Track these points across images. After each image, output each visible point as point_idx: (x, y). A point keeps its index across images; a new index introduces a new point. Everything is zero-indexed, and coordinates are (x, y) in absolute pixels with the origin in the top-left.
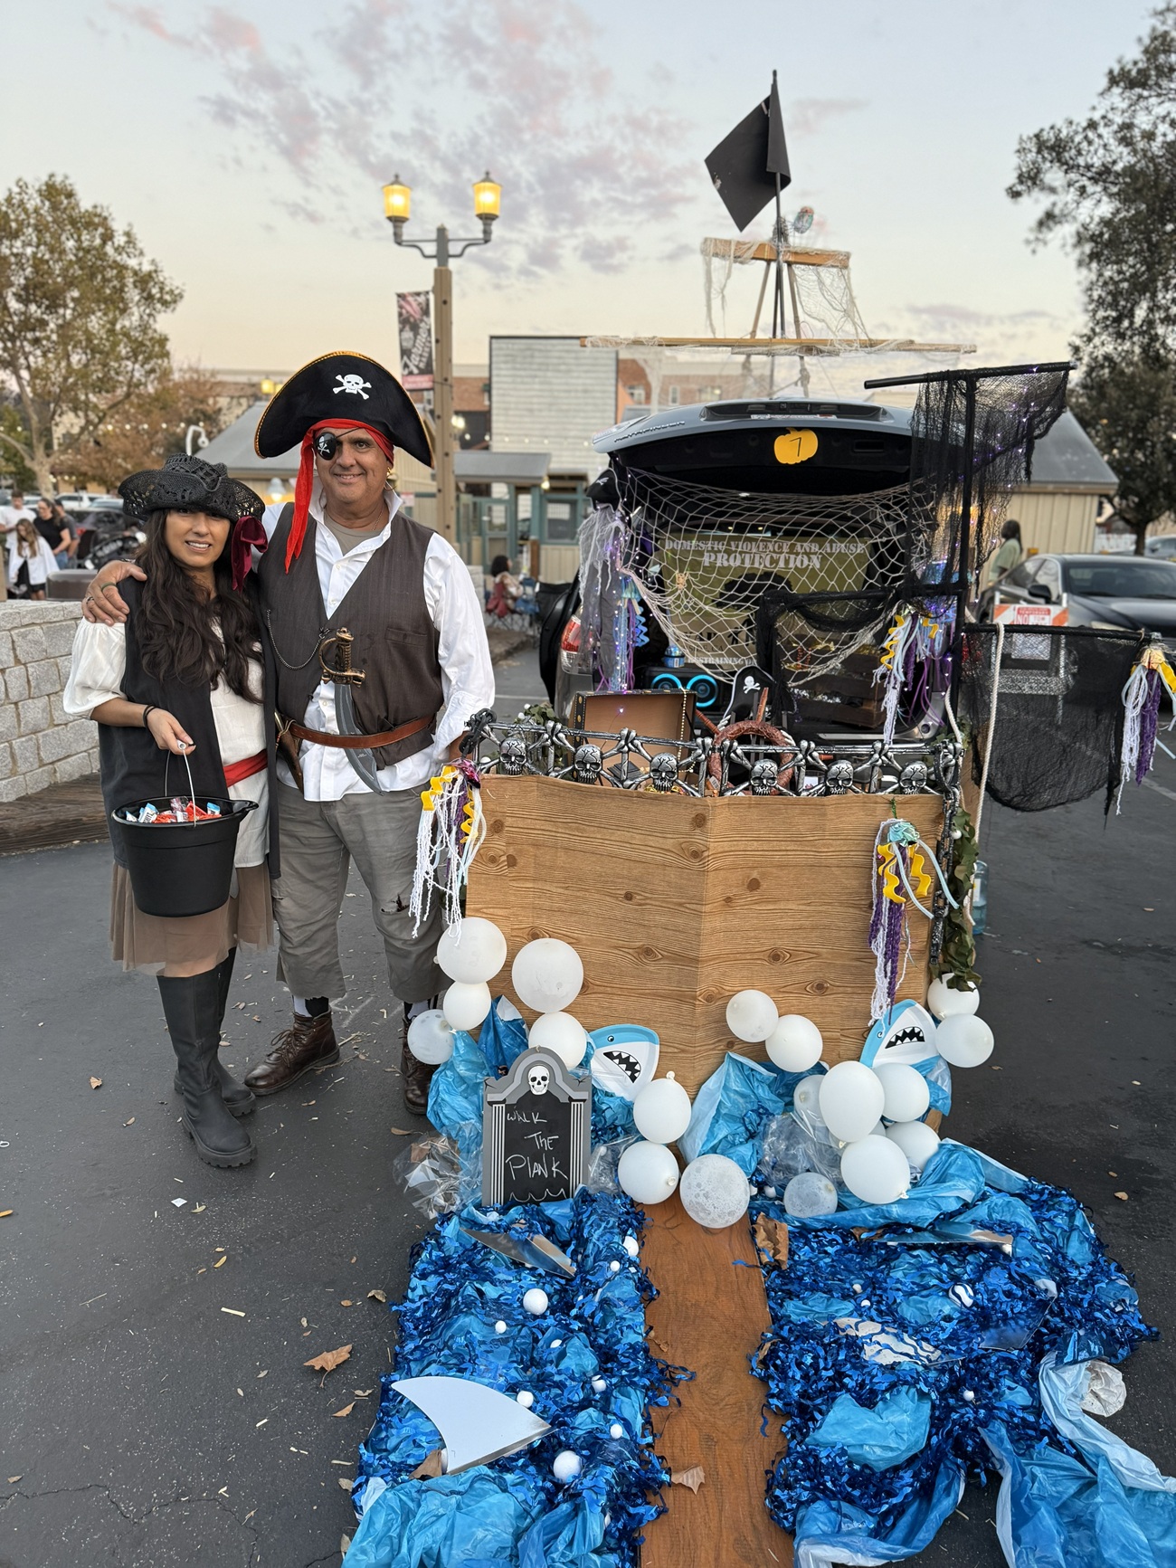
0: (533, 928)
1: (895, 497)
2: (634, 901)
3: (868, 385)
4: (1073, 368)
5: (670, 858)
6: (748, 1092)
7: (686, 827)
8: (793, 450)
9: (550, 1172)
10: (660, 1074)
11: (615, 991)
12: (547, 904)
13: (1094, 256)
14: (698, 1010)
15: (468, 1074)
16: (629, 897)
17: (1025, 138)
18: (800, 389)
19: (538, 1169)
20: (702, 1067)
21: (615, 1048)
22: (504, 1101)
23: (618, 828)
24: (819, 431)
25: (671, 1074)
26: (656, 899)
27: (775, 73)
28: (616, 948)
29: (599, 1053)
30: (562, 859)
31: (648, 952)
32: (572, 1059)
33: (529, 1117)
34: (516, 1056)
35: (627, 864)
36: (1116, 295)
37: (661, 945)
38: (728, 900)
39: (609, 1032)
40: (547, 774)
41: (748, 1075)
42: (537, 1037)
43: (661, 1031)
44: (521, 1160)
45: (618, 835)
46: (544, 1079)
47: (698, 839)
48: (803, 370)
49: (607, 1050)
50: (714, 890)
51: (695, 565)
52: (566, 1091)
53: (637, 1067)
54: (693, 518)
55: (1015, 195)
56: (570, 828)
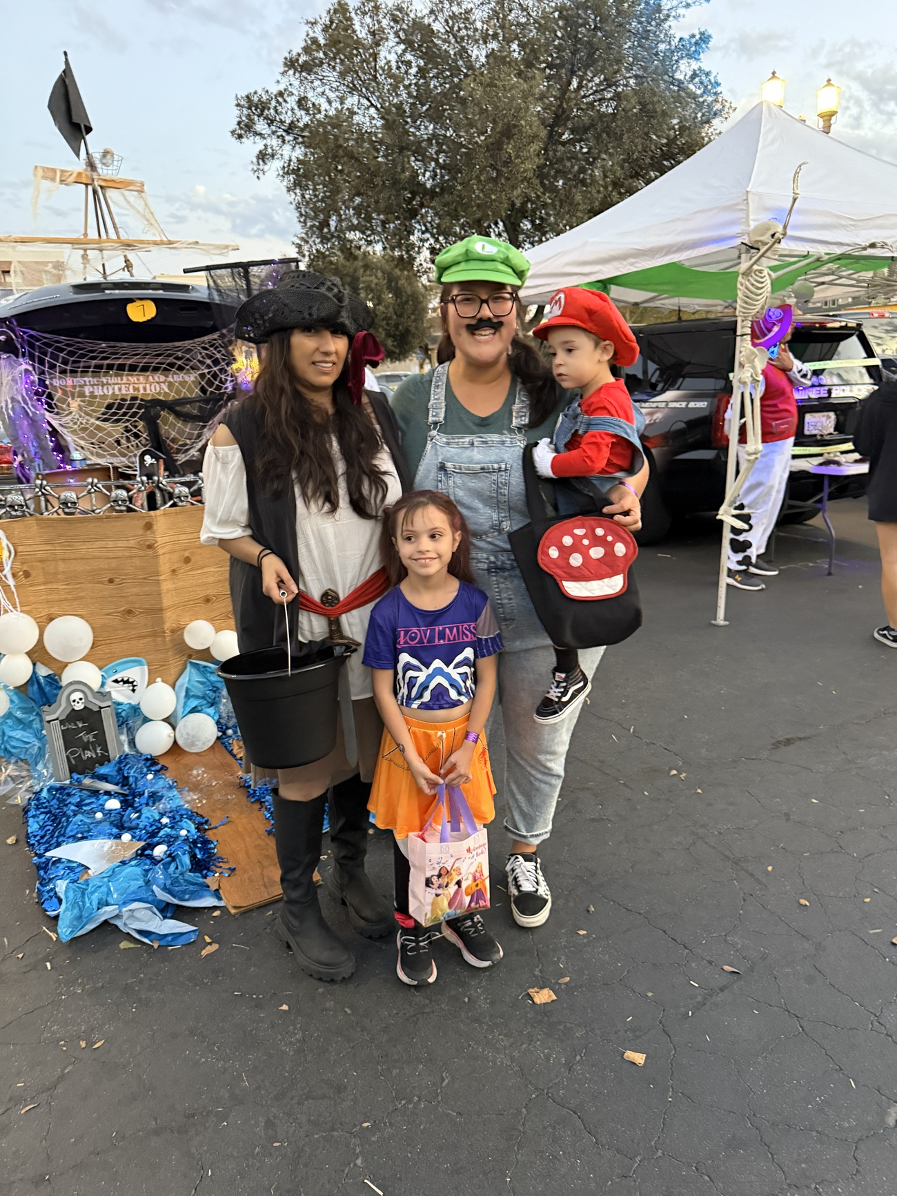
0: (49, 614)
1: (210, 342)
2: (115, 583)
3: (186, 271)
4: (300, 261)
5: (134, 552)
6: (204, 680)
7: (141, 532)
8: (141, 312)
9: (97, 754)
10: (151, 682)
11: (112, 641)
12: (56, 597)
13: (297, 184)
14: (168, 639)
15: (24, 716)
16: (111, 581)
17: (239, 96)
18: (126, 272)
19: (89, 754)
20: (174, 671)
21: (118, 676)
22: (57, 719)
23: (97, 540)
24: (156, 301)
25: (159, 679)
26: (129, 579)
27: (65, 53)
28: (108, 614)
29: (109, 681)
30: (61, 567)
31: (129, 612)
32: (96, 686)
33: (76, 725)
34: (57, 695)
35: (106, 561)
36: (316, 210)
37: (137, 606)
38: (174, 571)
39: (113, 666)
40: (42, 514)
41: (203, 671)
42: (66, 678)
43: (147, 657)
44: (76, 752)
45: (98, 544)
46: (81, 699)
47: (149, 537)
48: (127, 261)
49: (114, 678)
50: (165, 565)
51: (82, 395)
52: (96, 703)
53: (135, 683)
54: (74, 362)
55: (240, 137)
56: (65, 546)
